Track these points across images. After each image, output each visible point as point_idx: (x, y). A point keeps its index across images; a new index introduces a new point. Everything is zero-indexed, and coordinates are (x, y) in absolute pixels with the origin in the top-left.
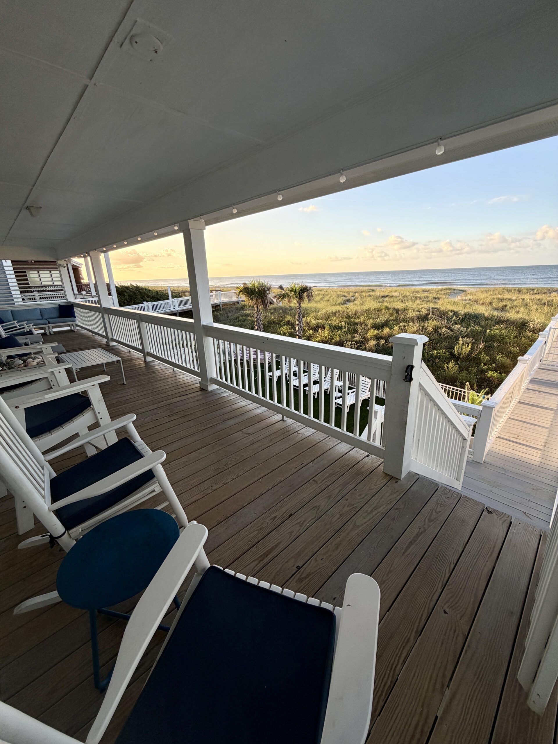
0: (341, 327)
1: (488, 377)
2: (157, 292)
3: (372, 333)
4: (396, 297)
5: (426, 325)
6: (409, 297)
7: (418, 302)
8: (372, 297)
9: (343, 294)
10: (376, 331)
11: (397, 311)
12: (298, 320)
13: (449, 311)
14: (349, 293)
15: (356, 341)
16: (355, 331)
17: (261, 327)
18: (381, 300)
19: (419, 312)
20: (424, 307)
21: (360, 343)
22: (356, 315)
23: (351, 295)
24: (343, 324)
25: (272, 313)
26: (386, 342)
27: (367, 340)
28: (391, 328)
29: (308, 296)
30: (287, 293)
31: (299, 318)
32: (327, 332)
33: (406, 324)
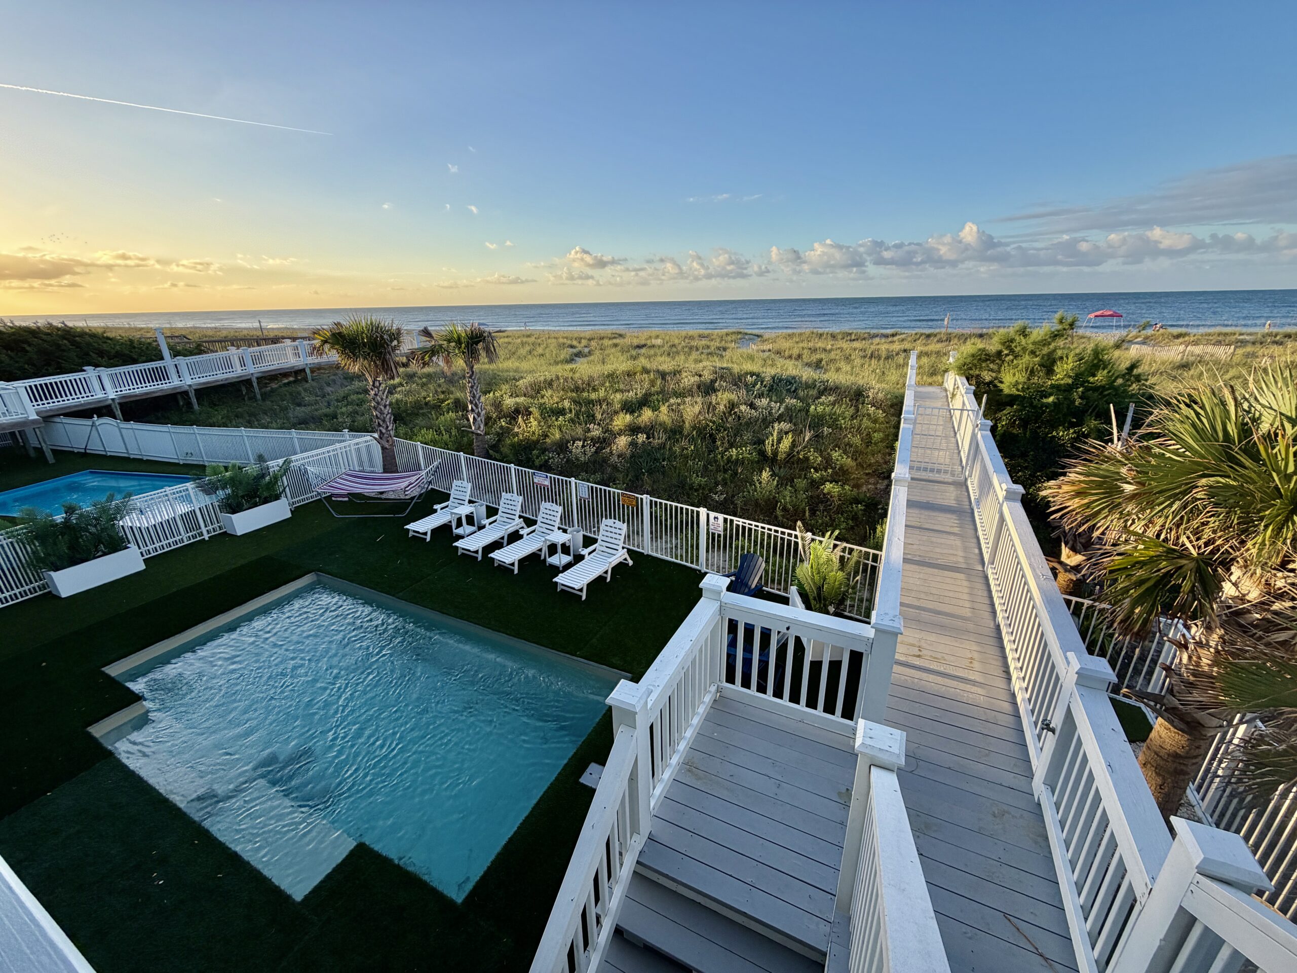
0: (564, 409)
1: (824, 494)
2: (131, 341)
3: (622, 420)
4: (659, 347)
5: (714, 402)
6: (679, 348)
7: (694, 355)
8: (619, 348)
9: (569, 342)
10: (628, 416)
11: (663, 375)
12: (471, 402)
13: (747, 374)
14: (579, 340)
15: (592, 439)
16: (591, 418)
17: (387, 420)
18: (634, 353)
19: (700, 376)
20: (707, 367)
21: (601, 443)
22: (590, 385)
23: (582, 345)
24: (567, 404)
25: (423, 385)
26: (648, 438)
27: (615, 435)
28: (655, 409)
29: (487, 350)
30: (441, 346)
31: (474, 397)
32: (534, 423)
33: (679, 400)
